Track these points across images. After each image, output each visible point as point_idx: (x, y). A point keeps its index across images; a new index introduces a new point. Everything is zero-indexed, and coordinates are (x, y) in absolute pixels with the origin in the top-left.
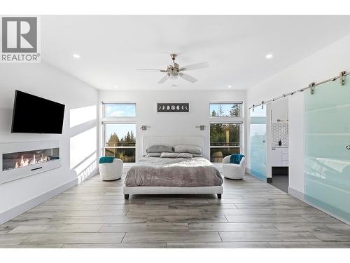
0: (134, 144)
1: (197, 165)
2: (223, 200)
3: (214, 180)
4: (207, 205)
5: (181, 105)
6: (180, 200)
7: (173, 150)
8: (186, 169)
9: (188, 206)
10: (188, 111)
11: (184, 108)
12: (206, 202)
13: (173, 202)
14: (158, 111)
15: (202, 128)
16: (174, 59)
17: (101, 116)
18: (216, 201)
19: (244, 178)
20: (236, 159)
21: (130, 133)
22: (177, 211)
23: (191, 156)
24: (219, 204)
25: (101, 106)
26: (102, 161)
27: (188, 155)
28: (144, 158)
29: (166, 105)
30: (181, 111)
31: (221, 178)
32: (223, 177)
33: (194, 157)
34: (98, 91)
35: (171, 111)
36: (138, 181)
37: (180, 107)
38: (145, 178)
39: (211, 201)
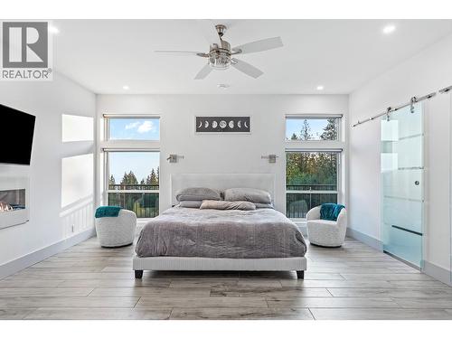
0: (156, 186)
1: (263, 221)
2: (306, 282)
3: (292, 247)
4: (278, 290)
5: (236, 120)
6: (230, 281)
7: (223, 196)
8: (242, 228)
9: (244, 291)
10: (248, 130)
11: (242, 124)
12: (276, 284)
13: (219, 283)
14: (198, 130)
15: (272, 158)
16: (221, 34)
17: (102, 137)
18: (295, 283)
19: (344, 245)
20: (329, 213)
21: (156, 172)
22: (225, 300)
23: (253, 206)
24: (299, 289)
25: (102, 121)
26: (101, 213)
27: (247, 204)
28: (173, 210)
29: (211, 120)
30: (236, 129)
31: (303, 243)
32: (307, 242)
33: (257, 208)
34: (97, 95)
35: (219, 129)
36: (159, 248)
37: (235, 124)
38: (171, 242)
39: (285, 283)
